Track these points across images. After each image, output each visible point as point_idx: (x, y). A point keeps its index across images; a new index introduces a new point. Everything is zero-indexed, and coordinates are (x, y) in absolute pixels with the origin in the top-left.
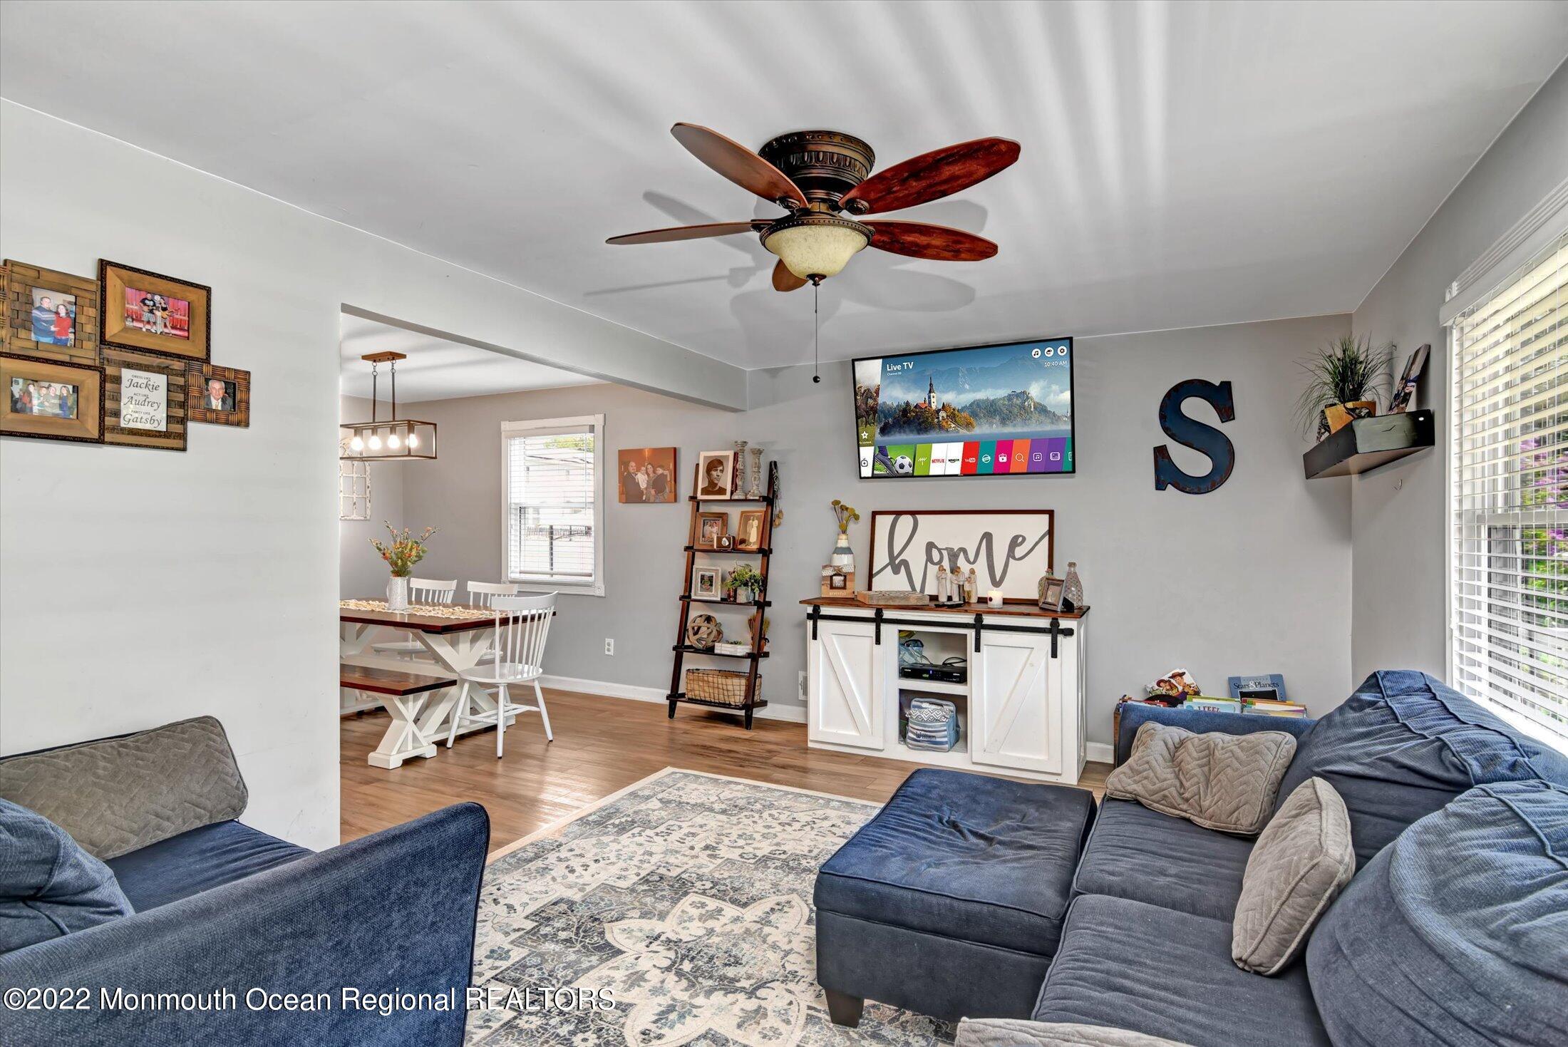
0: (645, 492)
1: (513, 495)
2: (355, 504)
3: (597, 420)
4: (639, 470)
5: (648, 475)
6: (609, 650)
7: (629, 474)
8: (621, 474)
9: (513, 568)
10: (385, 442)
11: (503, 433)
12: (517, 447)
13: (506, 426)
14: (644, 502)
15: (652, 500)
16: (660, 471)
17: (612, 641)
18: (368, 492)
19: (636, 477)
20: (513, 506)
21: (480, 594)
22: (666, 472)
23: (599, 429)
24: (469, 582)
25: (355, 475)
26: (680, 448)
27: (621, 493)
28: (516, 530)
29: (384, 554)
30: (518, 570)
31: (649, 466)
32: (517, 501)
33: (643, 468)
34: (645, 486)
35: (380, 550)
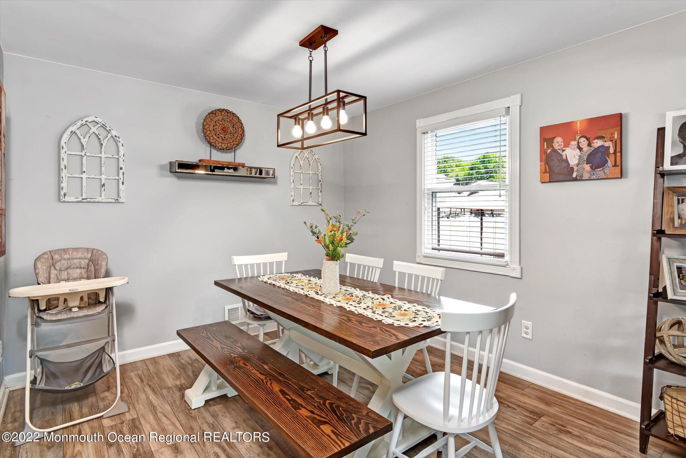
0: (575, 168)
1: (426, 182)
2: (311, 193)
3: (514, 101)
4: (567, 145)
5: (580, 149)
6: (527, 333)
7: (554, 151)
8: (543, 151)
9: (426, 245)
10: (318, 124)
11: (418, 130)
12: (429, 140)
13: (421, 123)
14: (575, 179)
15: (586, 176)
16: (598, 143)
17: (529, 324)
18: (320, 185)
19: (564, 154)
20: (426, 192)
21: (405, 274)
22: (608, 144)
23: (515, 111)
24: (395, 262)
25: (311, 172)
26: (627, 115)
27: (543, 172)
28: (428, 213)
29: (318, 238)
30: (431, 247)
31: (583, 140)
32: (430, 187)
33: (574, 143)
34: (576, 162)
35: (314, 233)
